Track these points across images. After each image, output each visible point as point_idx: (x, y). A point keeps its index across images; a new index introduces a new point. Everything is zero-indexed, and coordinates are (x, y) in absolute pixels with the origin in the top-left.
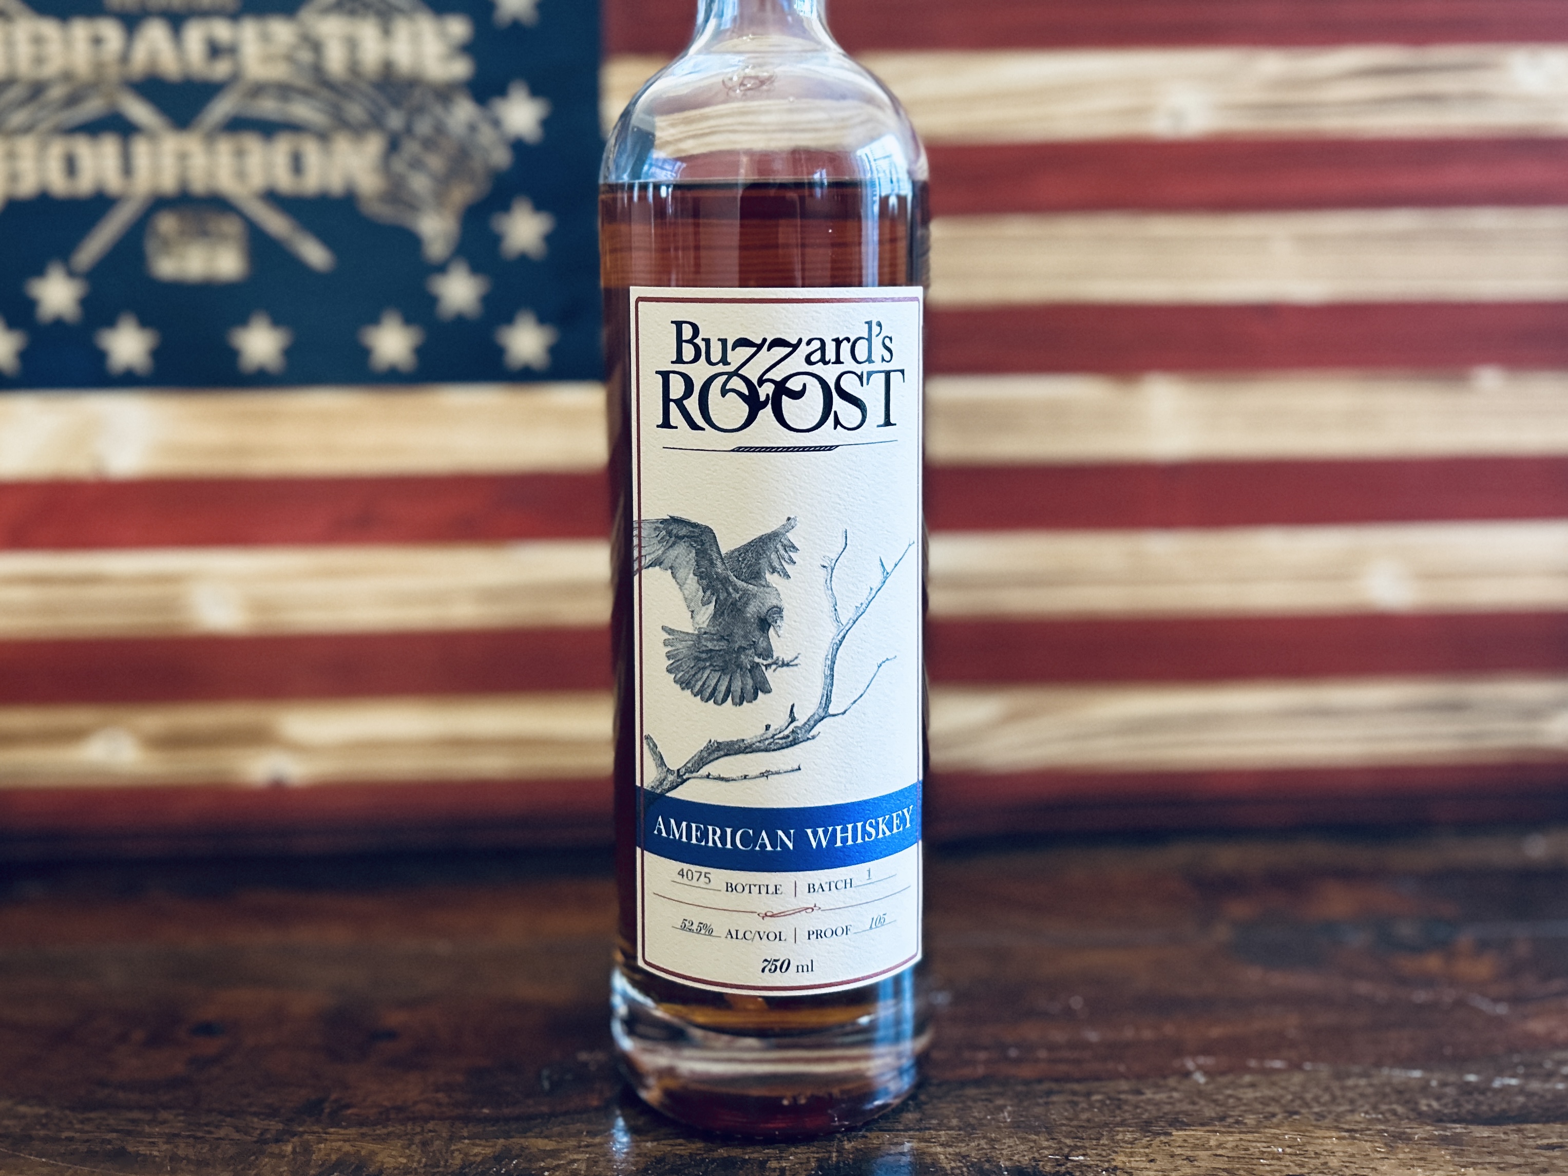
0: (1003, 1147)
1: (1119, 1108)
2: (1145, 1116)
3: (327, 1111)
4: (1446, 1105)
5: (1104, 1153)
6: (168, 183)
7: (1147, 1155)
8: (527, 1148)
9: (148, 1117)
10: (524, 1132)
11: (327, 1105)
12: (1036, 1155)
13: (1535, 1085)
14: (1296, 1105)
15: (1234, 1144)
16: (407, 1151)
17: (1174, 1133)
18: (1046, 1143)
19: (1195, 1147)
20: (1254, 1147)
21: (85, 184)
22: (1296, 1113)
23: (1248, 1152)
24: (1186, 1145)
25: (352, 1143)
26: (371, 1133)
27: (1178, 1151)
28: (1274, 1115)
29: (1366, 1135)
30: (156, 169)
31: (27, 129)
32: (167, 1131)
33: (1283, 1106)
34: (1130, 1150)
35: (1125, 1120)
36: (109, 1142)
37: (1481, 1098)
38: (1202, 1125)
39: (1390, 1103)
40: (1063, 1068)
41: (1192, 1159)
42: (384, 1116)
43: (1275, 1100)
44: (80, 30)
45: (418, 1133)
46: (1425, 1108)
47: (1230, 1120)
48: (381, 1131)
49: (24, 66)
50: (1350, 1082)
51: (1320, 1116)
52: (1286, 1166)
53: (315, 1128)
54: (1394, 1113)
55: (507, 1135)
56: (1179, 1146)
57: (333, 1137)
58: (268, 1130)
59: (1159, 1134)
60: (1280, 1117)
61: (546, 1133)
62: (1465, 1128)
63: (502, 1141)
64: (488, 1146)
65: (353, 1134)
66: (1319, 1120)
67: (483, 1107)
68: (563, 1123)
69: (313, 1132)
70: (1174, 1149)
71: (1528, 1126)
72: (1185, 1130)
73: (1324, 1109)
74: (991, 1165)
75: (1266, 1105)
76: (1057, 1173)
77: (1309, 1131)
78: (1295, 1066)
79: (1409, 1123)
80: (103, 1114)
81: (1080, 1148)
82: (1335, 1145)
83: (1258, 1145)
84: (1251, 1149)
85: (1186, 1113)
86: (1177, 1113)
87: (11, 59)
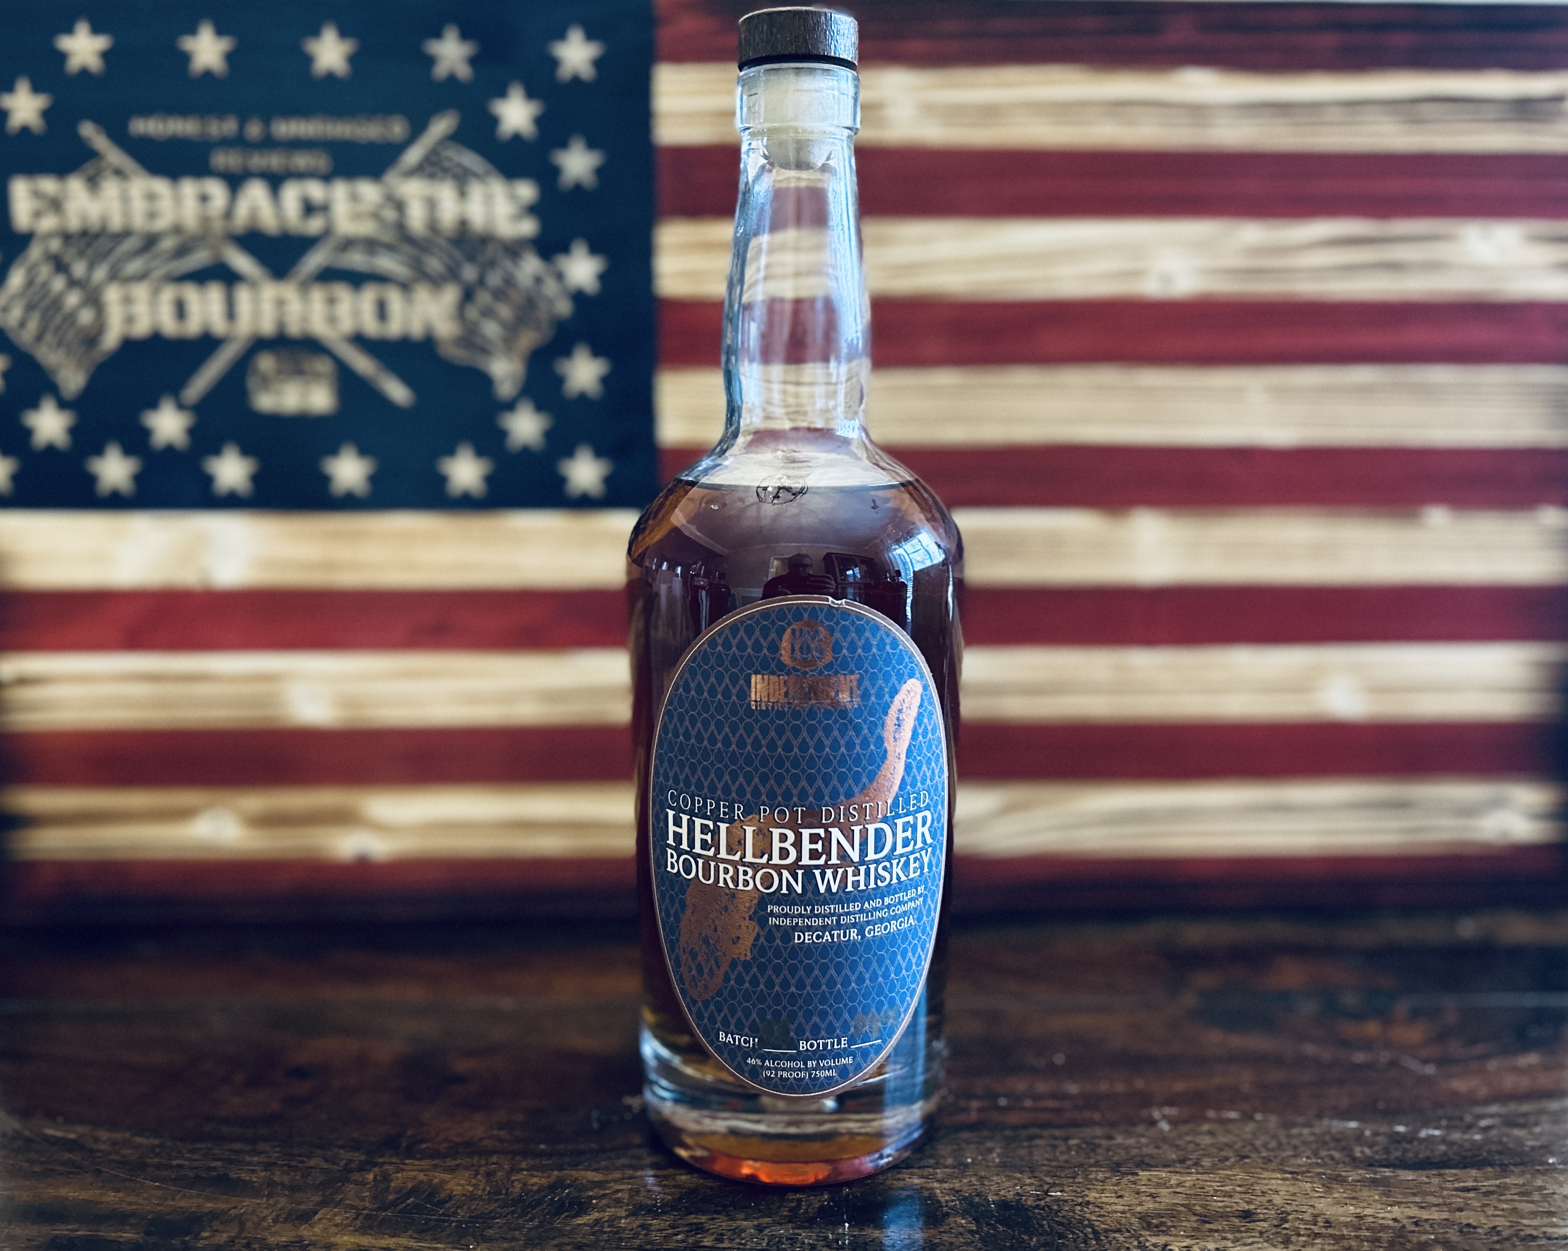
0: (991, 1183)
1: (1093, 1151)
2: (1116, 1158)
3: (404, 1145)
4: (1377, 1152)
5: (1079, 1190)
6: (267, 327)
7: (1116, 1192)
8: (578, 1179)
9: (249, 1148)
10: (575, 1166)
11: (403, 1140)
12: (1020, 1191)
13: (1456, 1136)
14: (1246, 1151)
15: (1192, 1183)
16: (473, 1180)
17: (1141, 1173)
18: (1029, 1180)
19: (1158, 1185)
20: (1209, 1186)
21: (193, 327)
22: (1247, 1157)
23: (1203, 1190)
24: (1150, 1183)
25: (426, 1173)
26: (441, 1164)
27: (1143, 1189)
28: (1227, 1159)
29: (1307, 1177)
30: (256, 315)
31: (141, 277)
32: (265, 1160)
33: (1235, 1151)
34: (1101, 1187)
35: (1098, 1161)
36: (215, 1169)
37: (1408, 1146)
38: (1165, 1166)
39: (1329, 1150)
40: (1046, 1116)
41: (1155, 1195)
42: (454, 1150)
43: (1229, 1145)
44: (189, 188)
45: (484, 1165)
46: (1358, 1155)
47: (1189, 1163)
48: (450, 1162)
49: (139, 219)
50: (1295, 1131)
51: (1268, 1160)
52: (1236, 1203)
53: (393, 1160)
54: (1332, 1158)
55: (561, 1168)
56: (1144, 1185)
57: (409, 1167)
58: (352, 1160)
59: (1127, 1174)
60: (1232, 1160)
61: (595, 1166)
62: (1393, 1172)
63: (556, 1172)
64: (543, 1177)
65: (426, 1165)
66: (1266, 1164)
67: (540, 1143)
68: (609, 1158)
69: (391, 1163)
70: (1139, 1187)
71: (1447, 1171)
72: (1150, 1171)
73: (1271, 1153)
74: (981, 1199)
75: (1222, 1150)
76: (1037, 1207)
77: (1257, 1173)
78: (1248, 1117)
79: (1345, 1167)
80: (209, 1145)
81: (1059, 1185)
82: (1279, 1185)
83: (1213, 1184)
84: (1207, 1188)
85: (1152, 1157)
86: (1143, 1156)
87: (126, 213)
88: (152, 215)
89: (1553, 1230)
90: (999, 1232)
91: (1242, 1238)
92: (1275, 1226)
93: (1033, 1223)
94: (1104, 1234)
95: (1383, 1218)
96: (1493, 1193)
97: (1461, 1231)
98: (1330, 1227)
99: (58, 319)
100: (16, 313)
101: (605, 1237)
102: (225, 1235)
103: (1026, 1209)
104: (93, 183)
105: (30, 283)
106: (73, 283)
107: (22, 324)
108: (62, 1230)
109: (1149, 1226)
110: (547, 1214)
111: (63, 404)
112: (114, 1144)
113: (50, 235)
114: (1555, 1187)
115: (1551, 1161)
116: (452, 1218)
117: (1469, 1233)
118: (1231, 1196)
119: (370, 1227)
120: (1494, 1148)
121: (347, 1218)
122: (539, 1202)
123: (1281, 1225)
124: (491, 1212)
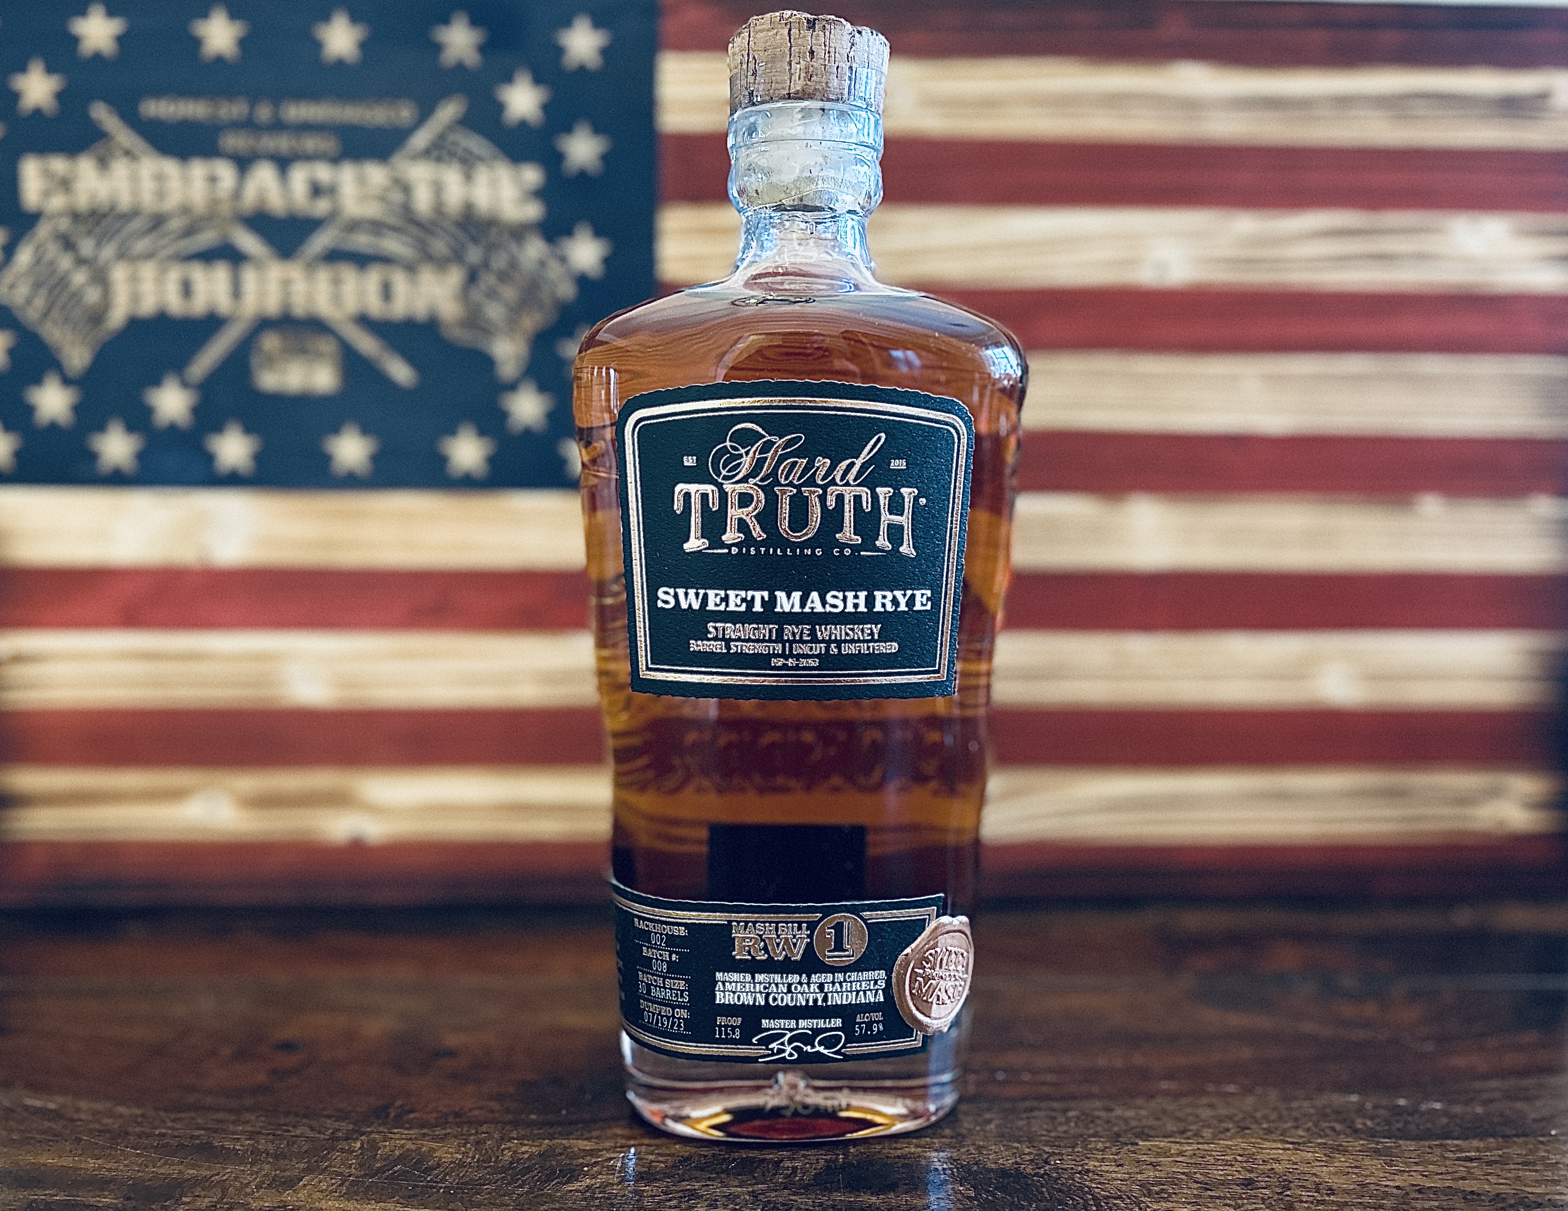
0: (990, 1152)
1: (1092, 1122)
2: (1116, 1129)
3: (393, 1114)
4: (1378, 1124)
5: (1078, 1159)
6: (272, 306)
7: (1115, 1161)
8: (570, 1147)
9: (233, 1118)
10: (567, 1135)
11: (391, 1110)
12: (1018, 1160)
13: (1457, 1109)
14: (1247, 1123)
15: (1192, 1152)
16: (463, 1149)
17: (1141, 1143)
18: (1028, 1150)
19: (1158, 1154)
20: (1210, 1156)
21: (199, 305)
22: (1249, 1128)
23: (1205, 1159)
24: (1149, 1153)
25: (414, 1142)
26: (430, 1133)
27: (1144, 1158)
28: (1228, 1130)
29: (1307, 1147)
30: (262, 294)
31: (149, 256)
32: (250, 1129)
33: (1235, 1122)
34: (1101, 1157)
35: (1097, 1132)
36: (198, 1137)
37: (1410, 1118)
38: (1165, 1137)
39: (1330, 1122)
40: (1044, 1090)
41: (1155, 1164)
42: (442, 1121)
43: (1230, 1118)
44: (198, 169)
45: (473, 1134)
46: (1360, 1126)
47: (1189, 1133)
48: (439, 1132)
49: (148, 199)
50: (1295, 1104)
51: (1269, 1131)
52: (1236, 1171)
53: (381, 1129)
54: (1333, 1129)
55: (551, 1137)
56: (1144, 1154)
57: (397, 1136)
58: (340, 1129)
59: (1127, 1144)
60: (1232, 1131)
61: (587, 1135)
62: (1395, 1143)
63: (547, 1141)
64: (534, 1146)
65: (415, 1134)
66: (1267, 1134)
67: (532, 1112)
68: (601, 1128)
69: (379, 1132)
70: (1140, 1157)
71: (1449, 1142)
72: (1150, 1141)
73: (1271, 1125)
74: (978, 1167)
75: (1221, 1121)
76: (1036, 1175)
77: (1259, 1143)
78: (1248, 1090)
79: (1346, 1138)
80: (193, 1115)
81: (1059, 1154)
82: (1281, 1154)
83: (1213, 1153)
84: (1208, 1158)
85: (1151, 1127)
86: (1143, 1127)
87: (135, 192)
88: (161, 194)
89: (1557, 1197)
90: (997, 1198)
91: (1243, 1204)
92: (1278, 1193)
93: (1032, 1190)
94: (1105, 1201)
95: (1386, 1186)
96: (1496, 1162)
97: (1465, 1198)
98: (1334, 1194)
99: (64, 298)
100: (22, 292)
101: (597, 1202)
102: (207, 1200)
103: (1025, 1177)
104: (103, 163)
105: (38, 261)
106: (81, 261)
107: (29, 301)
108: (40, 1195)
109: (1150, 1194)
110: (537, 1181)
111: (67, 381)
112: (95, 1113)
113: (60, 214)
114: (1558, 1156)
115: (1553, 1132)
116: (440, 1185)
117: (1473, 1200)
118: (1232, 1165)
119: (356, 1193)
120: (1496, 1120)
121: (333, 1184)
122: (529, 1170)
123: (1283, 1192)
124: (480, 1178)
